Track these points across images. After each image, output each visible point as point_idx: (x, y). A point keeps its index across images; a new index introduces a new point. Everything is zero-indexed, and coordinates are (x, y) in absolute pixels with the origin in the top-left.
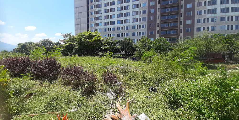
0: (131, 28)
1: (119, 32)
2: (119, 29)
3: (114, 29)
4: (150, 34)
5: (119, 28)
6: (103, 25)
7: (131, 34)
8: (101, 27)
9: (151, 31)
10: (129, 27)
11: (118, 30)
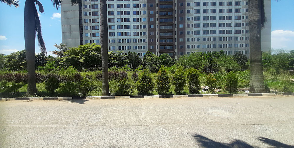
0: (132, 41)
1: (119, 45)
4: (151, 49)
7: (132, 48)
8: (98, 38)
9: (151, 46)
11: (118, 42)
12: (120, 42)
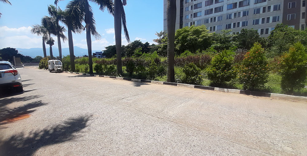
0: (251, 13)
1: (229, 22)
2: (229, 17)
3: (220, 18)
4: (289, 19)
5: (230, 15)
6: (204, 14)
7: (250, 22)
8: (201, 18)
9: (290, 15)
10: (248, 11)
11: (227, 19)
12: (230, 18)
